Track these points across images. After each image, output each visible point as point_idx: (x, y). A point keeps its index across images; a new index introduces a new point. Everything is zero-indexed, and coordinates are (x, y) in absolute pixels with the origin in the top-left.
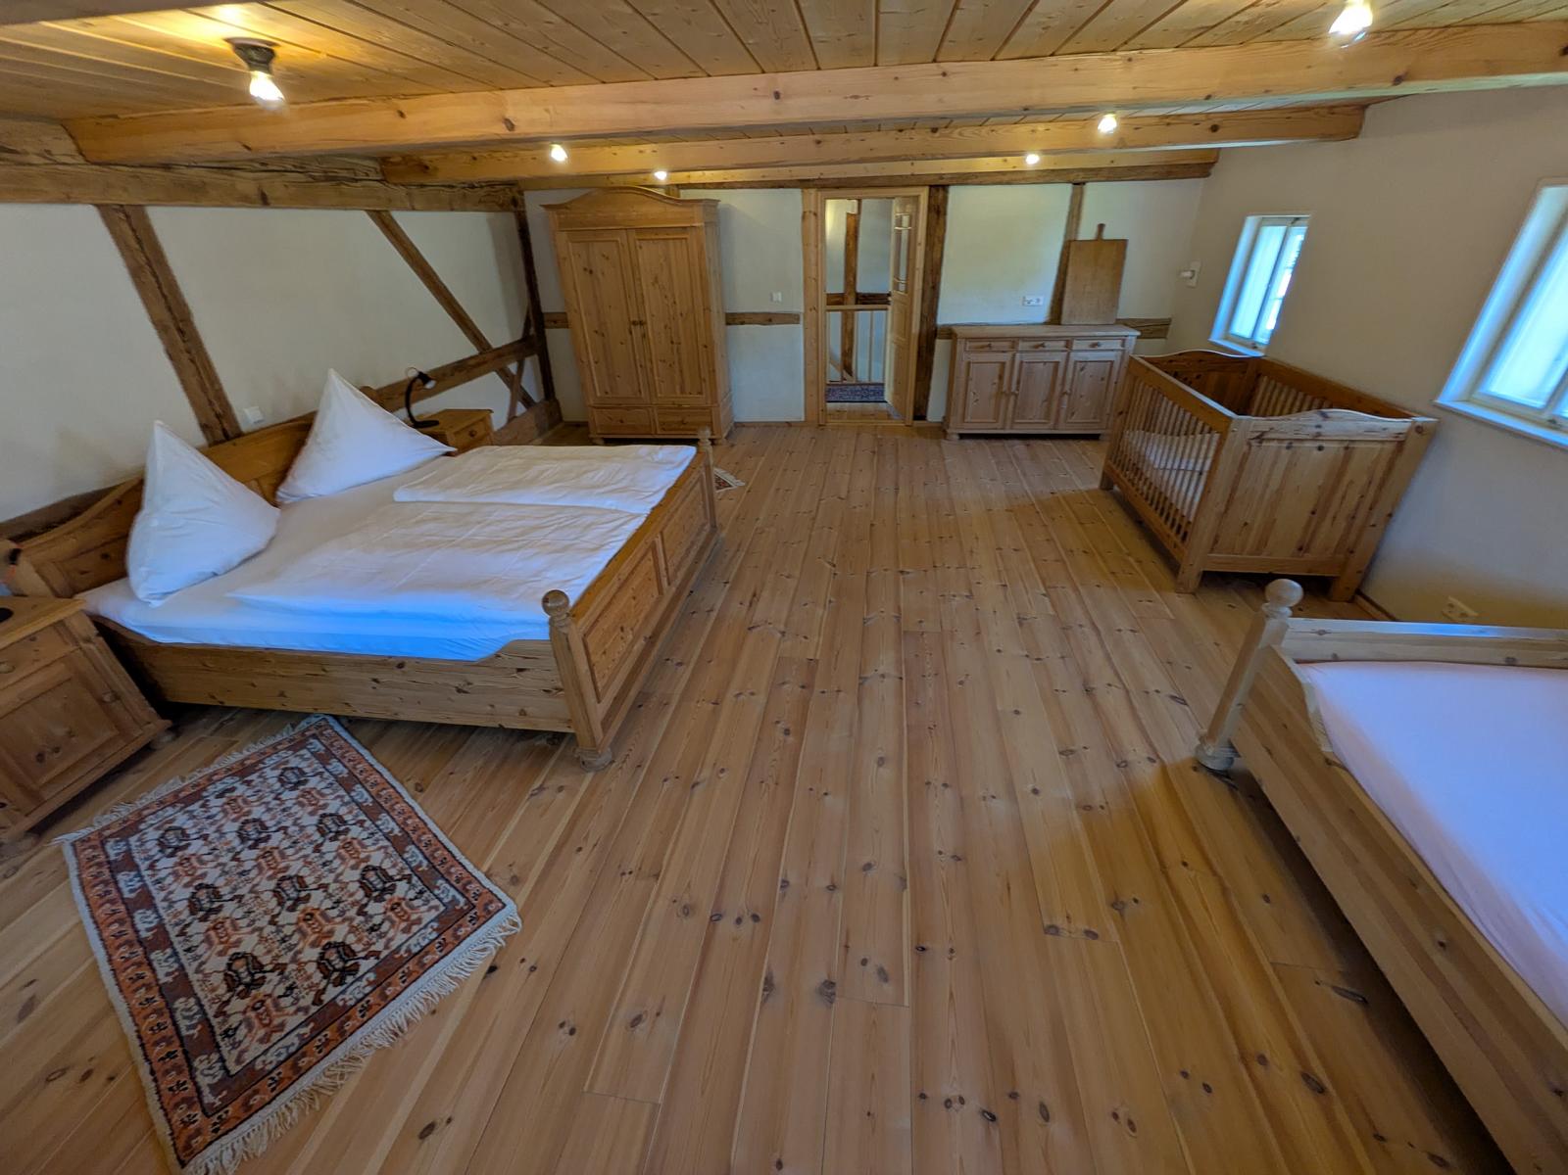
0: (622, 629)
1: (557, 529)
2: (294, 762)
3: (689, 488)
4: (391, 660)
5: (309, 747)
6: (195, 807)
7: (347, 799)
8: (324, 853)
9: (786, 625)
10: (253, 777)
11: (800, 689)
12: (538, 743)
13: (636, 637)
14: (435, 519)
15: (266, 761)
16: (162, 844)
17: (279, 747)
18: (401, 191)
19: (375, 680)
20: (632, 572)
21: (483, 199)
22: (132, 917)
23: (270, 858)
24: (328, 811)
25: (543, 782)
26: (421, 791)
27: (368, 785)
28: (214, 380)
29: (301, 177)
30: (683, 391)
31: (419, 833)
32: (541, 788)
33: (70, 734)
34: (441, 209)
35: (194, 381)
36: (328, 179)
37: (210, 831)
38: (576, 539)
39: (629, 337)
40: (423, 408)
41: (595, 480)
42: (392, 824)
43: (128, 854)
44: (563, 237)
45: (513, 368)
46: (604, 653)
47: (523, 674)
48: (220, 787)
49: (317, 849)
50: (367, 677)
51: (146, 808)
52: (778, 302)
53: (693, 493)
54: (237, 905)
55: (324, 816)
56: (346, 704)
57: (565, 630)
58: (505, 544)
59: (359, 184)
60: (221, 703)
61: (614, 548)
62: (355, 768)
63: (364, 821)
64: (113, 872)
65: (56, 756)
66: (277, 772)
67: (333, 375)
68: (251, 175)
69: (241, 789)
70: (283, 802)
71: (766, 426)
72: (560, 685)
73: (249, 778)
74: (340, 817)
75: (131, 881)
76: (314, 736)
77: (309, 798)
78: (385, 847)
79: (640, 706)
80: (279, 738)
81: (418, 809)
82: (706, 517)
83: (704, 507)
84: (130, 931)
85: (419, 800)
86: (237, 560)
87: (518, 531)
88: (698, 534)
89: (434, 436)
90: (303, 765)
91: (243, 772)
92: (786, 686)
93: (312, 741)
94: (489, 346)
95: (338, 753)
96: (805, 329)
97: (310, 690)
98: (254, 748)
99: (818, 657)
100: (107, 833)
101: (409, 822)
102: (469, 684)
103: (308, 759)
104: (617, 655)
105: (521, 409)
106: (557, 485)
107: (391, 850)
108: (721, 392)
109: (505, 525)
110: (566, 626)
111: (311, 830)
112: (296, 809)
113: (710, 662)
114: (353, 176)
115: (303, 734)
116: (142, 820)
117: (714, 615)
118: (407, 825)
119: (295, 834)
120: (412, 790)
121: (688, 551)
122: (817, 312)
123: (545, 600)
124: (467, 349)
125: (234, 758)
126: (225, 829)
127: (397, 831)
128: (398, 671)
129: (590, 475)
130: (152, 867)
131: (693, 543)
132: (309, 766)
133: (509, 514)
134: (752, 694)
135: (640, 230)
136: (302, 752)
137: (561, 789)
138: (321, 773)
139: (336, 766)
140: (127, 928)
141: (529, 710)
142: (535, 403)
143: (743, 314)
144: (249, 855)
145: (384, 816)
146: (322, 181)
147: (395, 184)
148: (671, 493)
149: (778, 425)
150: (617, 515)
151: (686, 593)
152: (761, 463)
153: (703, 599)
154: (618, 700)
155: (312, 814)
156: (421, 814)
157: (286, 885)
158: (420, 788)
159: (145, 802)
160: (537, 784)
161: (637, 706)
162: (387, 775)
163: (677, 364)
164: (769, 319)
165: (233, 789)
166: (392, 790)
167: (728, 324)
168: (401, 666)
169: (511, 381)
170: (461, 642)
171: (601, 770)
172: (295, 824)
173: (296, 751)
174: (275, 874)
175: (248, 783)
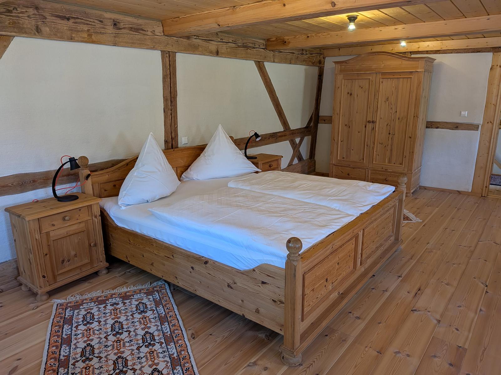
0: (327, 280)
1: (302, 212)
2: (145, 301)
3: (386, 209)
4: (202, 258)
5: (153, 295)
6: (102, 306)
7: (159, 328)
8: (141, 352)
9: (442, 316)
10: (127, 301)
11: (448, 366)
12: (260, 335)
13: (334, 289)
14: (243, 196)
15: (135, 296)
16: (84, 318)
17: (142, 291)
18: (271, 54)
19: (192, 268)
20: (341, 247)
21: (305, 59)
22: (61, 347)
23: (119, 344)
24: (149, 331)
25: (257, 360)
26: (194, 338)
27: (171, 325)
28: (176, 123)
29: (233, 45)
30: (390, 162)
31: (185, 361)
32: (255, 363)
33: (75, 256)
34: (285, 63)
35: (169, 122)
36: (244, 47)
37: (102, 320)
38: (313, 219)
39: (364, 128)
40: (251, 151)
41: (330, 192)
42: (174, 351)
43: (72, 317)
44: (340, 77)
45: (297, 140)
46: (313, 290)
47: (264, 285)
48: (114, 301)
49: (138, 349)
50: (189, 265)
51: (86, 300)
52: (464, 116)
53: (387, 214)
54: (98, 361)
55: (147, 332)
56: (176, 277)
57: (295, 263)
58: (274, 213)
59: (255, 50)
60: (129, 261)
61: (333, 228)
62: (168, 314)
63: (163, 343)
64: (64, 323)
65: (68, 263)
66: (137, 303)
67: (220, 127)
68: (216, 43)
69: (121, 305)
70: (133, 318)
71: (442, 191)
72: (283, 299)
73: (125, 301)
74: (153, 336)
75: (68, 330)
76: (157, 291)
77: (144, 321)
78: (168, 362)
79: (326, 336)
80: (143, 287)
81: (189, 347)
82: (393, 232)
83: (393, 225)
84: (58, 353)
85: (191, 343)
86: (158, 197)
87: (282, 209)
88: (386, 240)
89: (253, 163)
90: (148, 303)
91: (125, 297)
92: (436, 360)
93: (156, 293)
94: (289, 128)
95: (164, 303)
96: (482, 134)
97: (164, 265)
98: (133, 288)
99: (466, 347)
100: (69, 305)
101: (183, 353)
102: (235, 283)
103: (151, 301)
104: (320, 295)
105: (296, 161)
106: (308, 191)
107: (169, 364)
108: (415, 165)
109: (276, 205)
110: (297, 261)
111: (139, 337)
112: (137, 324)
113: (379, 323)
114: (253, 46)
115: (153, 289)
116: (82, 305)
117: (387, 294)
118: (181, 354)
119: (133, 336)
120: (190, 336)
121: (377, 248)
122: (493, 124)
123: (289, 241)
124: (278, 127)
125: (124, 290)
126: (108, 322)
127: (175, 355)
128: (204, 265)
129: (328, 190)
130: (77, 327)
131: (381, 245)
132: (150, 305)
133: (280, 201)
134: (408, 355)
135: (383, 74)
136: (151, 297)
137: (266, 369)
138: (154, 310)
139: (161, 310)
140: (57, 351)
141: (261, 310)
142: (304, 160)
143: (439, 122)
144: (112, 338)
145: (172, 345)
146: (242, 47)
147: (269, 50)
148: (375, 208)
149: (450, 192)
150: (339, 212)
151: (370, 275)
152: (435, 211)
153: (381, 282)
154: (314, 325)
155: (143, 329)
156: (190, 351)
157: (120, 360)
158: (193, 337)
159: (86, 297)
160: (253, 360)
161: (325, 335)
162: (181, 322)
163: (389, 146)
164: (456, 126)
165: (118, 304)
166: (180, 332)
167: (427, 127)
168: (206, 263)
169: (295, 147)
170: (238, 258)
171: (292, 367)
172: (134, 331)
173: (147, 295)
174: (118, 353)
175: (124, 303)
